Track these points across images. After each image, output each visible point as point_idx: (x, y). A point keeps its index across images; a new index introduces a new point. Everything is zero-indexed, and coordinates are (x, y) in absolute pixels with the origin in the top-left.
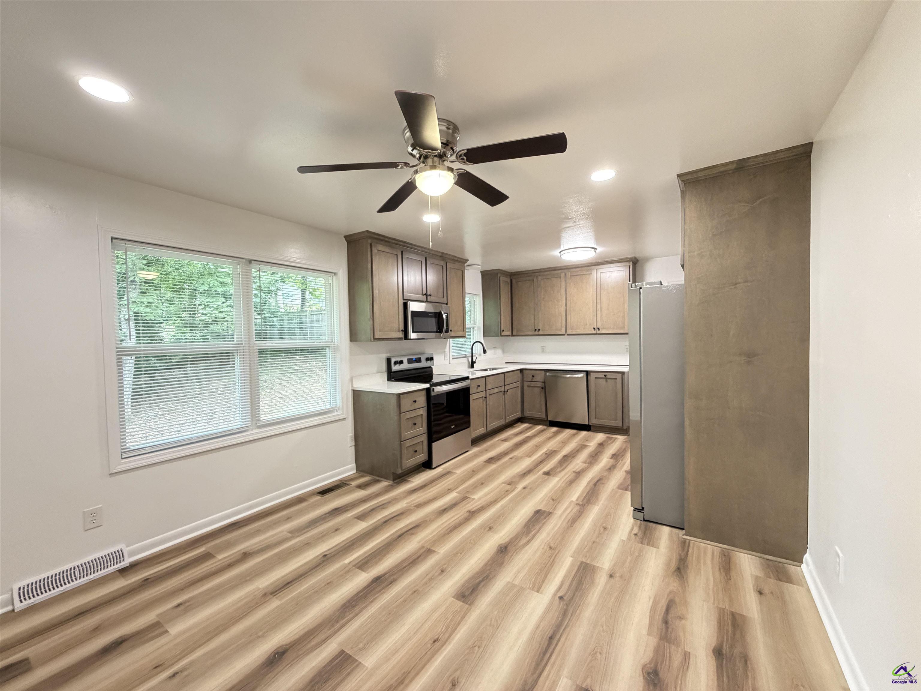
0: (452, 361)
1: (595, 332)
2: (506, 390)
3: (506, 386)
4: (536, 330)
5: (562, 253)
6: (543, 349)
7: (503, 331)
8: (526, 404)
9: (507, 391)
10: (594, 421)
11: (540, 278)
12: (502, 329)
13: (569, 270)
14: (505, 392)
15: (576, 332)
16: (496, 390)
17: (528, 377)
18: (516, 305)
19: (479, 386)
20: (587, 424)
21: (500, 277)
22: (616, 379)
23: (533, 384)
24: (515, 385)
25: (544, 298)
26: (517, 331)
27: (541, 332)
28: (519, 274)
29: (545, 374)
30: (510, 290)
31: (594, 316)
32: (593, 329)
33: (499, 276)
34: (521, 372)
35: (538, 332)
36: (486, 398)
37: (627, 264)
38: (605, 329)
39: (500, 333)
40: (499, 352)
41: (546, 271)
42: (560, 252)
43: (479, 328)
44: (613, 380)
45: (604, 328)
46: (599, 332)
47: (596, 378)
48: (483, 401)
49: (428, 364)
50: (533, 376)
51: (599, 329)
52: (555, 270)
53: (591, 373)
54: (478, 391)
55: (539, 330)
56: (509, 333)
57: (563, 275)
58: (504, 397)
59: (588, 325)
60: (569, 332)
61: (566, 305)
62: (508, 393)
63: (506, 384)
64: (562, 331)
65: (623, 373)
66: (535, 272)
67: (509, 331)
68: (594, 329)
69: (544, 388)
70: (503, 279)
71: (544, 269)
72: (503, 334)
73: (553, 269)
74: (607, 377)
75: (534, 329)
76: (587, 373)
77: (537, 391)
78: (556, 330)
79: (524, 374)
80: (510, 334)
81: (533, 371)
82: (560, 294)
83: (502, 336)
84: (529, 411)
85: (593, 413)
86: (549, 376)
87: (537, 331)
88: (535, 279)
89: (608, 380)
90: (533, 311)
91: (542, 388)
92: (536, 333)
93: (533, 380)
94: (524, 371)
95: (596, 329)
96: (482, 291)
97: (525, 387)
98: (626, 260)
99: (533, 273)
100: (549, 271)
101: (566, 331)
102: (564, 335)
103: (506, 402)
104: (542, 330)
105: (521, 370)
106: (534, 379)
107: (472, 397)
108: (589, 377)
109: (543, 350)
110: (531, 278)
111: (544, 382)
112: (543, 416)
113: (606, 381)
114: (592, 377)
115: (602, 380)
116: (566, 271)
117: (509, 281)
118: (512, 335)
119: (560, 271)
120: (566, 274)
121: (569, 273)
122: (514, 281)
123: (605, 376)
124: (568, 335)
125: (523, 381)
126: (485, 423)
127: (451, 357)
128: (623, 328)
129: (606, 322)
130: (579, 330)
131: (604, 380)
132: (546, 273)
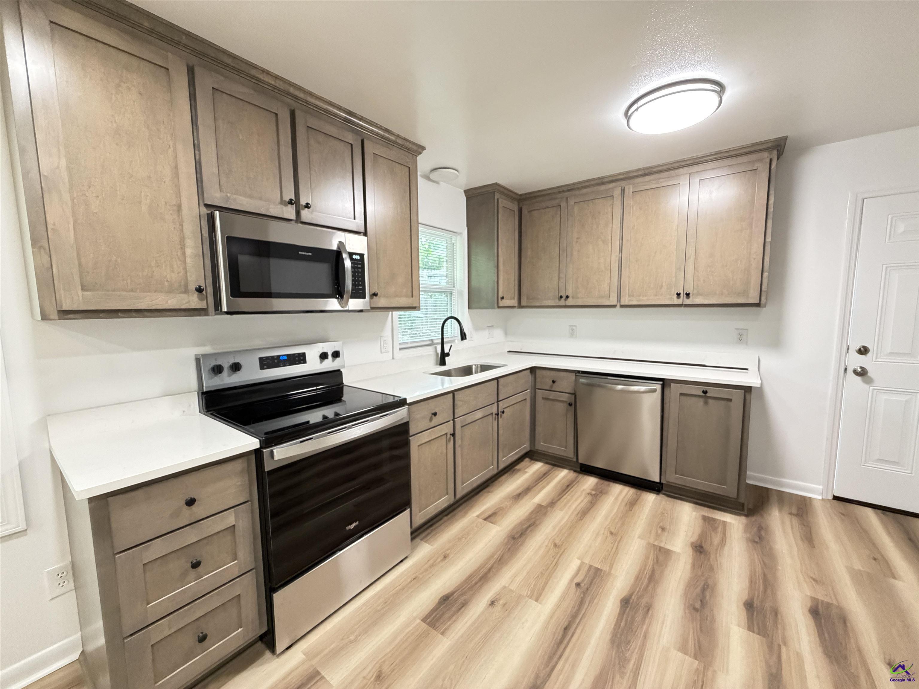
0: (399, 355)
1: (680, 301)
2: (501, 410)
3: (500, 403)
4: (561, 297)
6: (572, 330)
7: (503, 298)
8: (539, 429)
9: (503, 412)
10: (672, 478)
11: (572, 202)
12: (501, 295)
13: (632, 181)
14: (498, 414)
15: (641, 300)
16: (479, 414)
17: (545, 381)
18: (528, 253)
19: (435, 414)
20: (657, 480)
21: (498, 200)
22: (730, 400)
23: (552, 395)
24: (519, 397)
25: (578, 238)
26: (528, 298)
27: (570, 302)
28: (535, 197)
29: (576, 381)
30: (517, 227)
31: (679, 269)
32: (676, 296)
33: (496, 198)
34: (531, 372)
35: (565, 300)
36: (453, 435)
37: (766, 155)
38: (701, 295)
39: (496, 302)
40: (498, 334)
41: (585, 187)
43: (460, 293)
44: (723, 403)
45: (699, 294)
46: (688, 302)
47: (681, 394)
48: (448, 441)
49: (329, 365)
50: (554, 382)
51: (688, 295)
52: (603, 184)
53: (672, 384)
54: (433, 423)
55: (567, 297)
56: (514, 302)
57: (617, 192)
58: (495, 423)
59: (666, 287)
60: (625, 301)
61: (621, 250)
62: (504, 415)
63: (500, 399)
64: (611, 298)
65: (747, 390)
66: (563, 191)
67: (514, 299)
68: (678, 295)
69: (573, 405)
70: (504, 202)
71: (580, 183)
72: (501, 303)
73: (599, 181)
74: (708, 395)
75: (557, 296)
76: (665, 383)
77: (561, 408)
78: (601, 297)
79: (537, 376)
80: (516, 305)
81: (553, 373)
82: (610, 228)
83: (499, 307)
84: (544, 442)
85: (670, 461)
86: (583, 384)
87: (563, 299)
88: (563, 204)
89: (710, 401)
90: (558, 263)
91: (570, 405)
92: (562, 302)
93: (553, 389)
94: (538, 372)
95: (682, 295)
96: (467, 226)
97: (540, 402)
98: (764, 146)
99: (560, 192)
100: (589, 186)
101: (619, 300)
102: (614, 306)
103: (501, 432)
104: (573, 298)
105: (533, 370)
106: (556, 387)
107: (414, 442)
108: (667, 391)
109: (573, 333)
110: (555, 202)
111: (574, 394)
112: (571, 454)
113: (706, 403)
114: (674, 391)
115: (694, 399)
116: (623, 183)
117: (516, 209)
118: (520, 306)
119: (611, 185)
120: (623, 190)
121: (631, 186)
122: (525, 212)
123: (705, 392)
124: (622, 306)
125: (534, 389)
126: (451, 485)
127: (397, 347)
128: (745, 293)
129: (704, 281)
130: (645, 298)
131: (701, 401)
132: (584, 191)
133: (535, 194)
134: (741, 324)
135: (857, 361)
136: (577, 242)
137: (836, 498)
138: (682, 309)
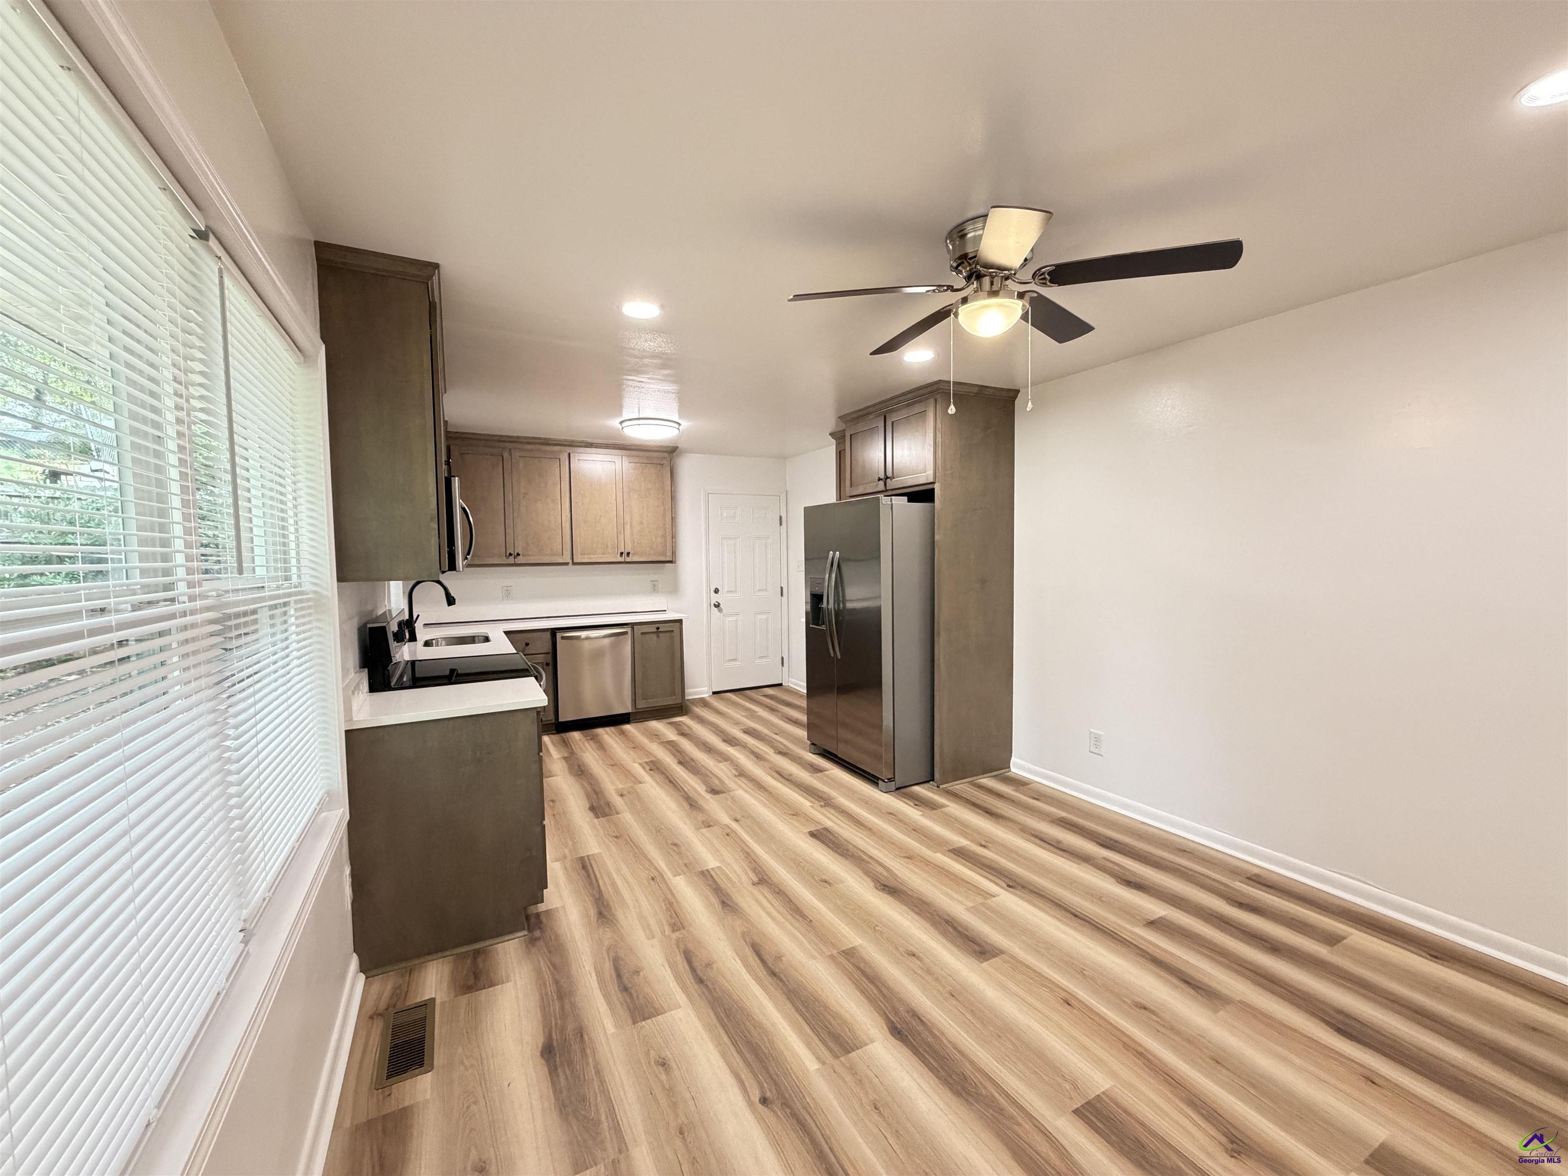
1: (623, 559)
4: (510, 554)
5: (624, 424)
6: (507, 591)
10: (642, 703)
11: (516, 454)
13: (575, 449)
15: (591, 558)
22: (671, 631)
25: (525, 494)
27: (520, 560)
28: (468, 440)
29: (554, 637)
31: (620, 533)
32: (619, 555)
35: (515, 558)
37: (667, 455)
38: (637, 554)
41: (529, 443)
42: (621, 423)
44: (668, 634)
45: (634, 554)
46: (628, 559)
47: (642, 634)
51: (628, 554)
53: (635, 628)
55: (518, 555)
57: (564, 457)
59: (610, 547)
60: (579, 558)
61: (570, 511)
64: (565, 556)
65: (681, 622)
66: (503, 442)
68: (621, 554)
69: (550, 664)
71: (522, 437)
73: (545, 441)
74: (660, 630)
75: (507, 554)
76: (631, 626)
78: (554, 554)
82: (559, 489)
85: (639, 692)
86: (565, 639)
87: (512, 557)
88: (506, 454)
89: (661, 635)
90: (501, 516)
91: (547, 665)
92: (511, 560)
93: (528, 653)
95: (624, 554)
98: (667, 449)
99: (500, 441)
100: (533, 443)
101: (573, 557)
102: (567, 564)
104: (525, 555)
106: (530, 650)
108: (634, 632)
109: (507, 594)
110: (494, 451)
111: (552, 653)
113: (658, 637)
114: (638, 630)
115: (652, 635)
116: (568, 449)
119: (559, 449)
120: (569, 456)
122: (455, 452)
123: (658, 628)
124: (573, 564)
128: (664, 554)
129: (638, 543)
130: (595, 556)
131: (654, 636)
132: (529, 447)
133: (469, 436)
134: (654, 577)
135: (715, 598)
136: (524, 497)
137: (714, 693)
138: (624, 565)
